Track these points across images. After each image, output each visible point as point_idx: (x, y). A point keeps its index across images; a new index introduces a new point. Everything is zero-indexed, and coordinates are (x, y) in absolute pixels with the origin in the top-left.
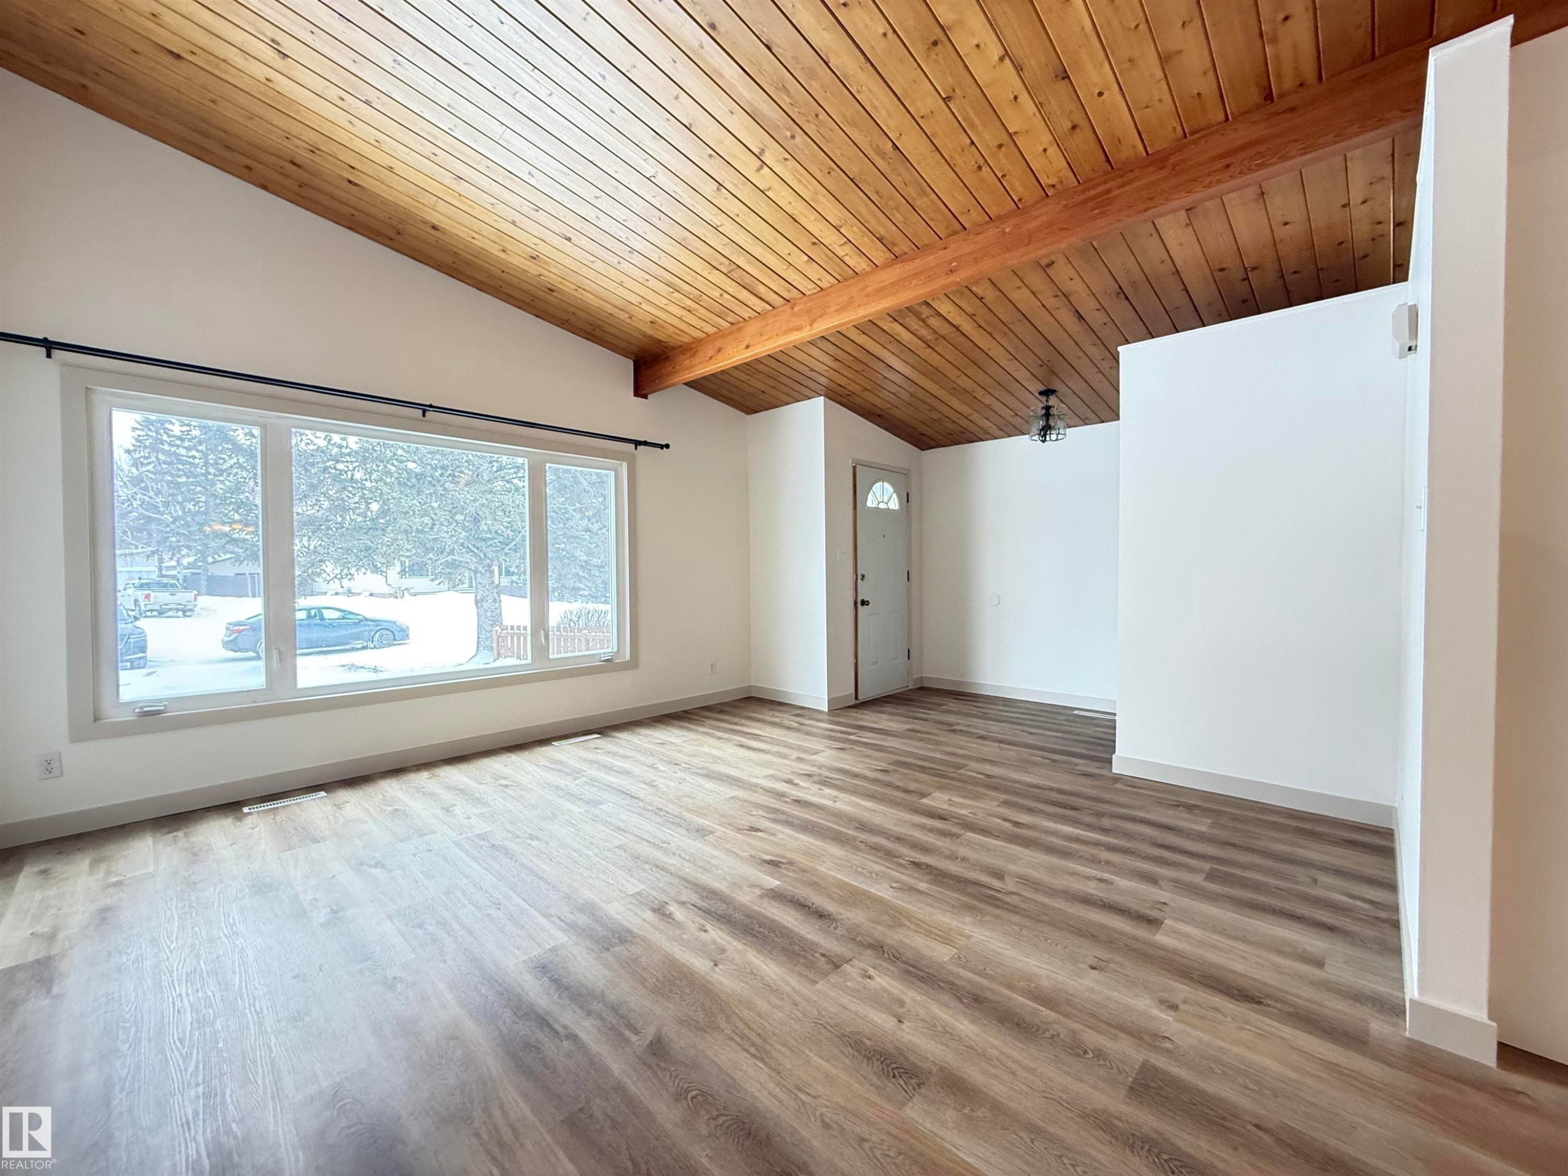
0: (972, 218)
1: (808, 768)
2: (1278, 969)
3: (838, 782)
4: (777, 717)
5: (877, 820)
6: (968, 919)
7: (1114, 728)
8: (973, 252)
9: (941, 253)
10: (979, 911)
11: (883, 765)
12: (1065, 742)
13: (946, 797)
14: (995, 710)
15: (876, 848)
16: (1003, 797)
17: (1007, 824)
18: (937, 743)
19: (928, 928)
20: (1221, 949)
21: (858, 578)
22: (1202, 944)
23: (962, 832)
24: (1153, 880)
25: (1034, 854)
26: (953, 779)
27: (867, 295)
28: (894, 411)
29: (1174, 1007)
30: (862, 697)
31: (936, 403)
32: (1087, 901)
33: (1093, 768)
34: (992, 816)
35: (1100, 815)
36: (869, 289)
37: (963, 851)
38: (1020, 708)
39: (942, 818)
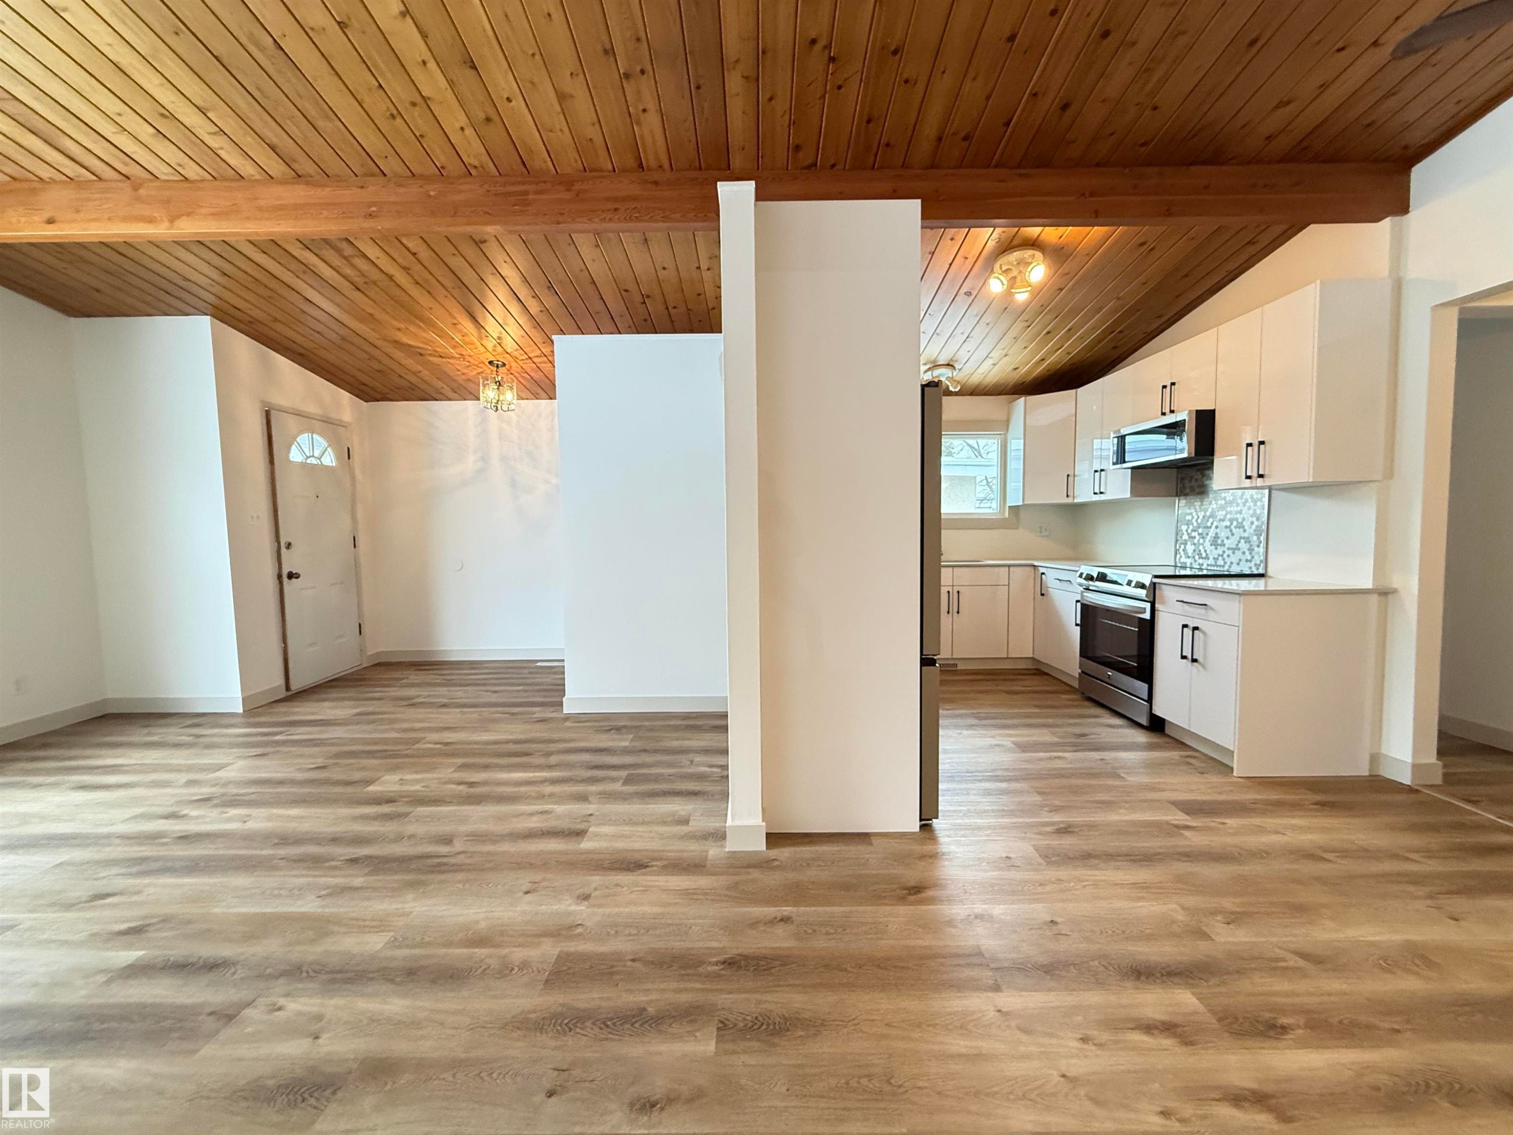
0: (391, 165)
1: (206, 791)
2: (661, 836)
3: (253, 797)
4: (154, 734)
5: (305, 827)
6: (410, 896)
7: (563, 673)
8: (397, 203)
9: (356, 190)
10: (423, 883)
11: (320, 761)
12: (526, 694)
13: (395, 777)
14: (459, 674)
15: (300, 860)
16: (460, 761)
17: (461, 787)
18: (392, 721)
19: (361, 923)
20: (626, 837)
21: (279, 547)
22: (615, 837)
23: (411, 809)
24: (583, 798)
25: (486, 808)
26: (407, 756)
27: (260, 209)
28: (323, 353)
29: (587, 897)
30: (295, 686)
31: (376, 353)
32: (530, 835)
33: (549, 714)
34: (446, 783)
35: (549, 754)
36: (262, 203)
37: (412, 829)
38: (487, 668)
39: (390, 801)
